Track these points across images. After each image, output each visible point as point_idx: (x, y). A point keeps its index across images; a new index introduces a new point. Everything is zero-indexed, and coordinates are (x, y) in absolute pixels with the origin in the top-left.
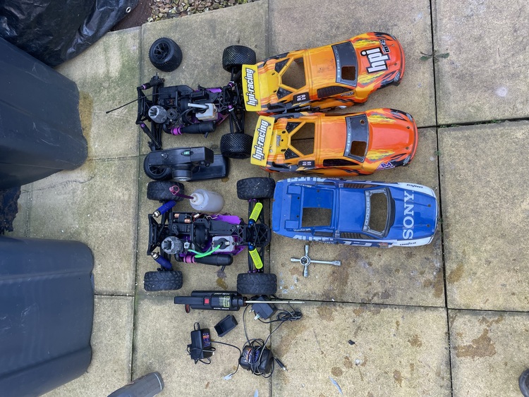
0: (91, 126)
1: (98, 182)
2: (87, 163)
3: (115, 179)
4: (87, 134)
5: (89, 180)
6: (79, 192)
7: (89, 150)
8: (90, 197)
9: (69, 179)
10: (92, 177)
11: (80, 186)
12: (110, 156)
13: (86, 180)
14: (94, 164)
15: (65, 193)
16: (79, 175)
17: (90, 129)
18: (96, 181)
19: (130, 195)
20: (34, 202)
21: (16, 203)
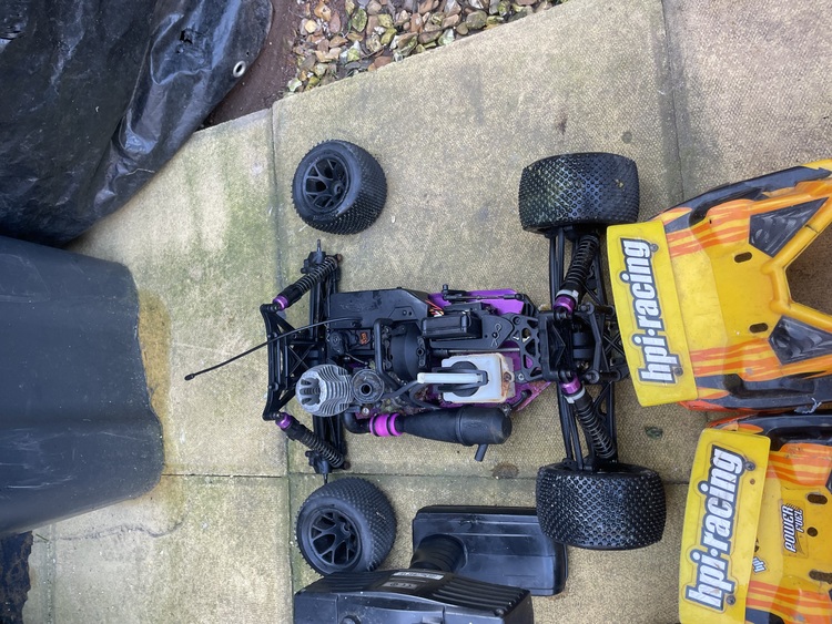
0: (167, 382)
1: (191, 537)
2: (164, 482)
3: (231, 536)
4: (162, 403)
5: (170, 531)
6: (149, 560)
7: (167, 446)
8: (175, 580)
9: (129, 522)
10: (177, 525)
11: (152, 542)
12: (215, 468)
13: (164, 528)
14: (178, 488)
15: (121, 558)
16: (147, 513)
17: (166, 390)
18: (185, 536)
19: (270, 589)
20: (59, 568)
21: (25, 565)
